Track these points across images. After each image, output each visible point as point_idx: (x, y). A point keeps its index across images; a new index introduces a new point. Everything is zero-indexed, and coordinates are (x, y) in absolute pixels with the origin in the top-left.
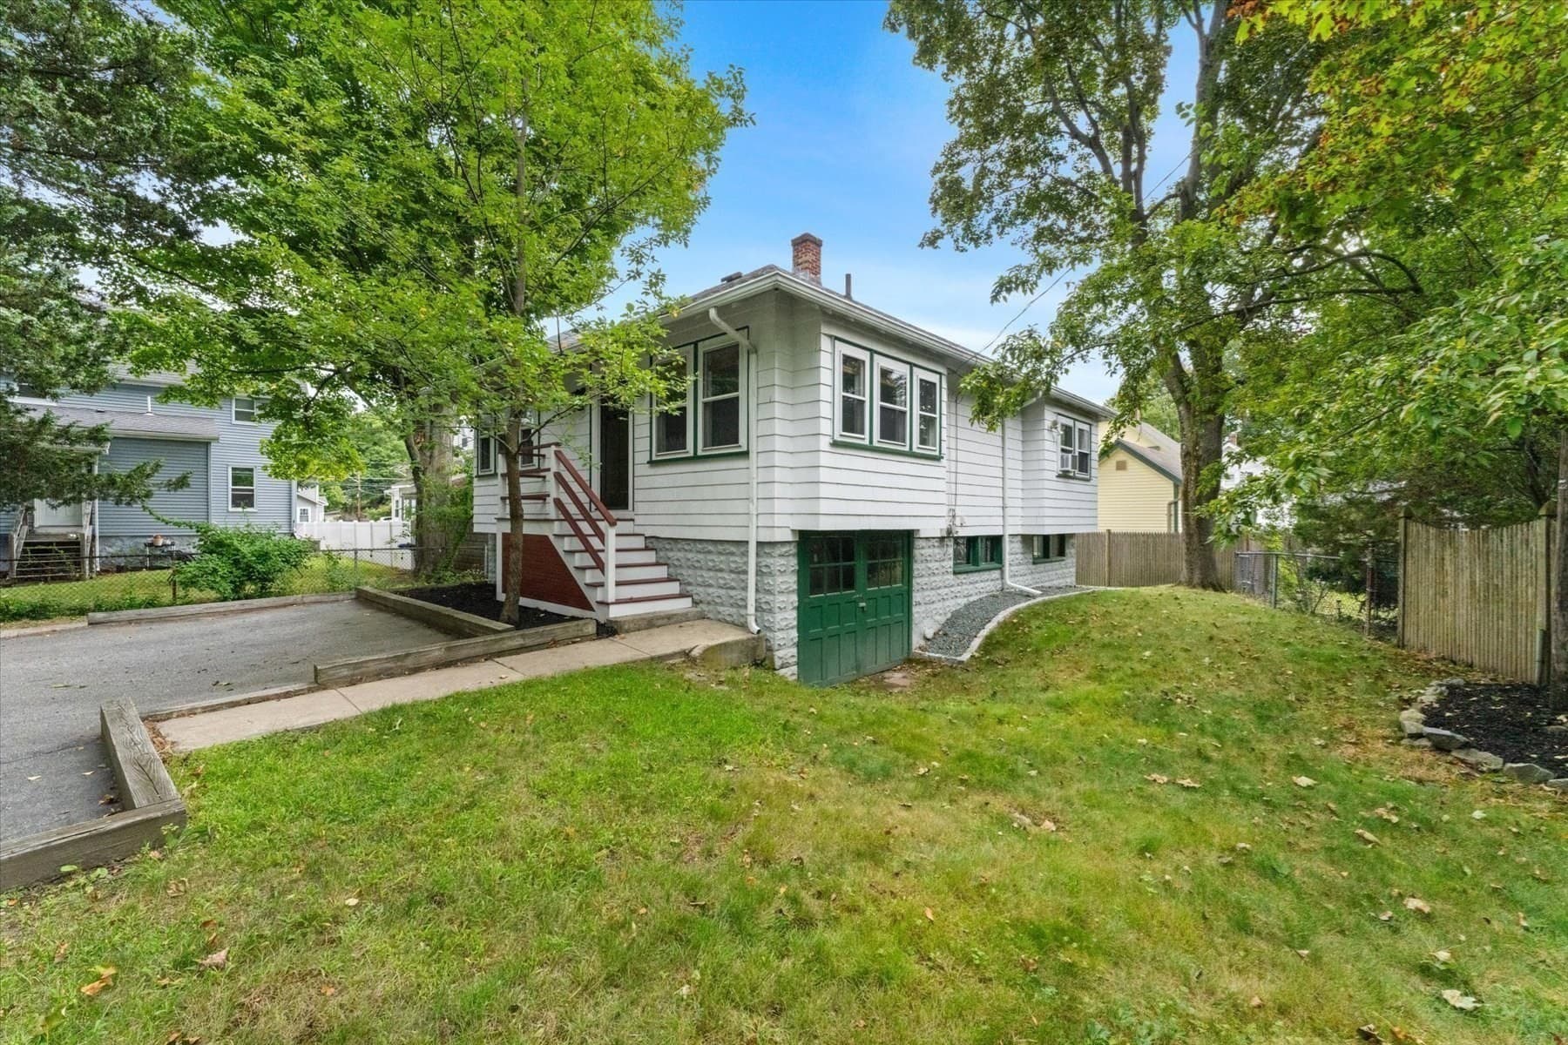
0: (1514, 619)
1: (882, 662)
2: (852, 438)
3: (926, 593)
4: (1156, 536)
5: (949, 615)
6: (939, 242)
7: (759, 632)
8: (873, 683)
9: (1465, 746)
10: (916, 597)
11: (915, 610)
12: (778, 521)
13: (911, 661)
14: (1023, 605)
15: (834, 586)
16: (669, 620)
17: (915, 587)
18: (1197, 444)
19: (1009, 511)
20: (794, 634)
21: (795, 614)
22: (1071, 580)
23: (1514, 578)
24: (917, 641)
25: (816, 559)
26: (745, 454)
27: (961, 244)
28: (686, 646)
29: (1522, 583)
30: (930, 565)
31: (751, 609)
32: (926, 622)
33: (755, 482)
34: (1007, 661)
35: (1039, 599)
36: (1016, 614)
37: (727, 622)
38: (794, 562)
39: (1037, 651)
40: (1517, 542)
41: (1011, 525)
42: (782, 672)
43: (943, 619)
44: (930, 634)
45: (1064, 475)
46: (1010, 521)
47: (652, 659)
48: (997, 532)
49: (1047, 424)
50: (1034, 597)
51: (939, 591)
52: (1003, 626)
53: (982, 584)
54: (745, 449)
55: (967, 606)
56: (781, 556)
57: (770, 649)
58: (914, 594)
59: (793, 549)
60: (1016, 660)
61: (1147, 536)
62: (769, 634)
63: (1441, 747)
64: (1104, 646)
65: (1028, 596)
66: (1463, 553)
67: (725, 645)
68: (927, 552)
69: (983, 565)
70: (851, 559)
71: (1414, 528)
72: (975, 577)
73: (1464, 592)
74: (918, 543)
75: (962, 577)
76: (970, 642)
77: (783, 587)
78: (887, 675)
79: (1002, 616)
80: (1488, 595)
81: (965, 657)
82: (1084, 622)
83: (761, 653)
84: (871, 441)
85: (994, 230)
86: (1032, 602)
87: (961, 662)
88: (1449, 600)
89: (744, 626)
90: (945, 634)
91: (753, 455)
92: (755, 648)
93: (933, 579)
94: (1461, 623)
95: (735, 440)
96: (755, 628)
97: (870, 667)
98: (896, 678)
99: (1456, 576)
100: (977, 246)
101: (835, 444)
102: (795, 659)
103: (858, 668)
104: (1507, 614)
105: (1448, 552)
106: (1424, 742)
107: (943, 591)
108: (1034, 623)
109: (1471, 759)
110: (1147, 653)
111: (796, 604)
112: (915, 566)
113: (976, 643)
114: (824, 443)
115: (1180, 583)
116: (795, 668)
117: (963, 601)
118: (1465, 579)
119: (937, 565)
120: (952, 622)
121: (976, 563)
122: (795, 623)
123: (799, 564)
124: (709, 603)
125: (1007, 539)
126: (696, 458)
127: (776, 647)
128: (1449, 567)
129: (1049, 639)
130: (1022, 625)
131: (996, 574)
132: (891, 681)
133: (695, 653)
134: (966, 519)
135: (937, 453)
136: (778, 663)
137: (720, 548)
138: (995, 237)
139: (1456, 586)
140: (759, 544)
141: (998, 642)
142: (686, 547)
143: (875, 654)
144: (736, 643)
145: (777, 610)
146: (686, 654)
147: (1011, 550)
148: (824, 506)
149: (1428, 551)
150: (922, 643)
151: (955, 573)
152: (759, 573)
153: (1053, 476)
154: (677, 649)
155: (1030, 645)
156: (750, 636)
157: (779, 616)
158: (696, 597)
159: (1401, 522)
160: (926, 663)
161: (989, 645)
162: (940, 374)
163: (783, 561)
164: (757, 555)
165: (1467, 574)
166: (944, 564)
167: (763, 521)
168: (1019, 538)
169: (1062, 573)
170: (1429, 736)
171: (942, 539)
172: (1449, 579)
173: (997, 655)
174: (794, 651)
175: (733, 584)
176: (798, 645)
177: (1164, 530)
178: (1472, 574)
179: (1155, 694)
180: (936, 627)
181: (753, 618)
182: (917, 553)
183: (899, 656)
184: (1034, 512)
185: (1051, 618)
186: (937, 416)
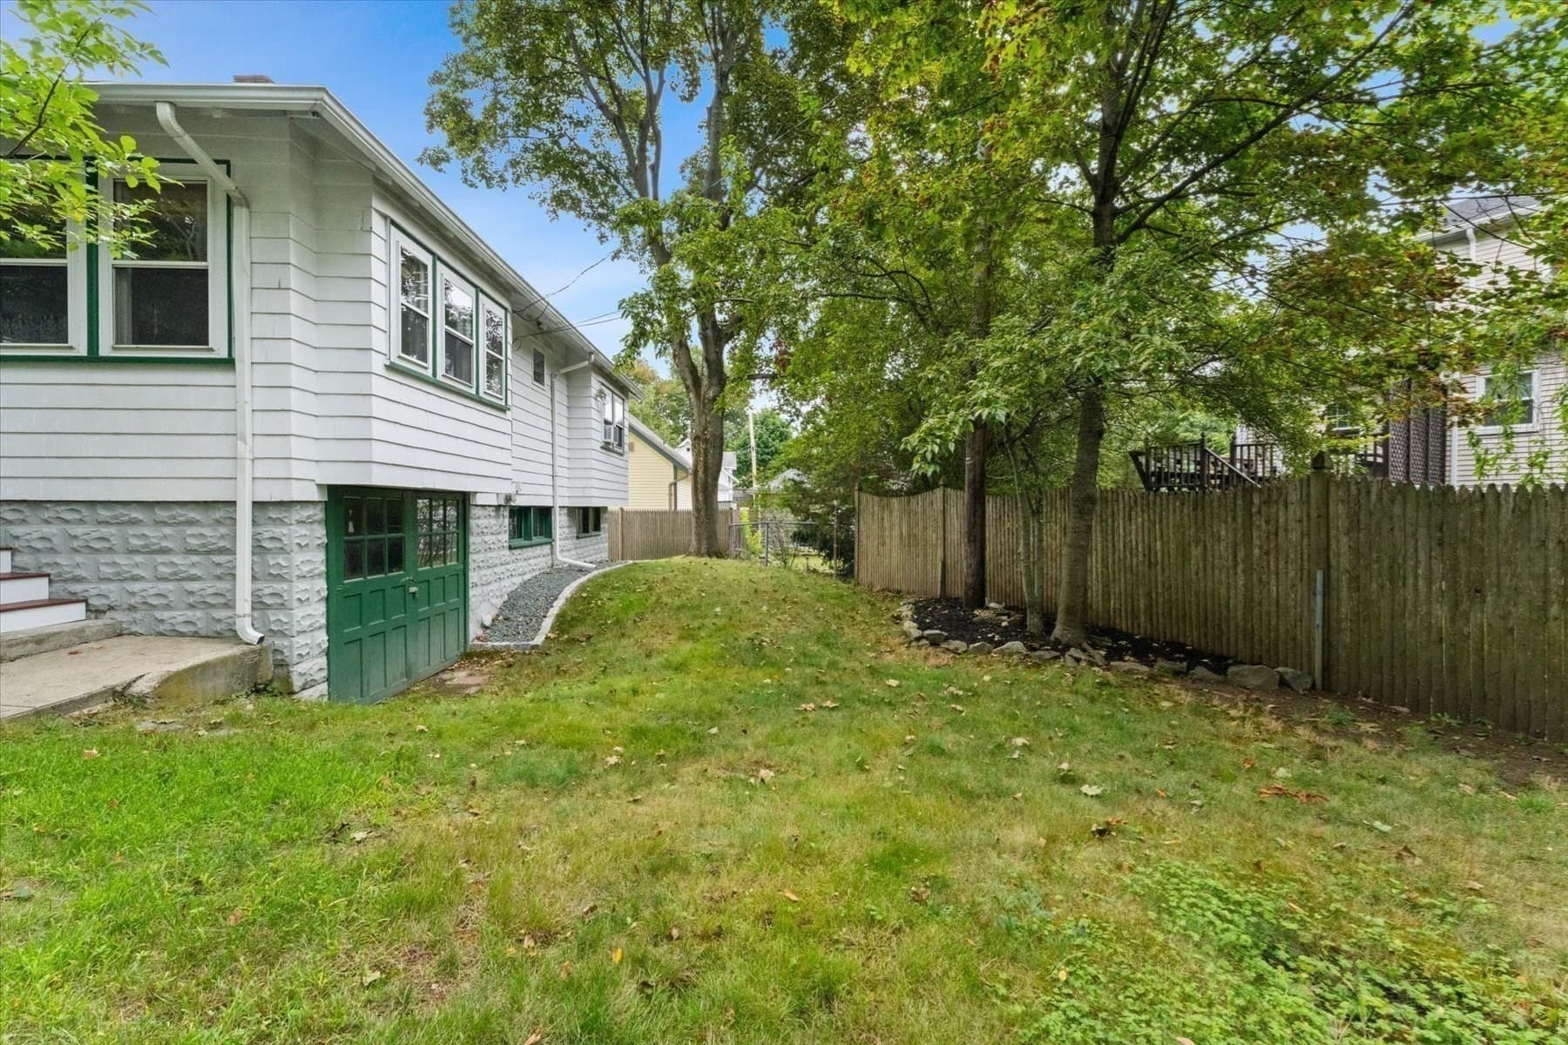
0: (925, 555)
1: (436, 663)
2: (411, 363)
3: (483, 572)
4: (662, 513)
5: (506, 598)
6: (443, 165)
7: (261, 639)
8: (432, 689)
9: (947, 639)
10: (473, 577)
11: (472, 592)
12: (297, 470)
13: (470, 656)
14: (584, 579)
15: (376, 566)
16: (41, 643)
17: (472, 566)
18: (706, 429)
19: (559, 482)
20: (322, 637)
21: (322, 608)
22: (605, 556)
23: (925, 528)
24: (474, 631)
25: (351, 529)
26: (228, 363)
27: (470, 177)
28: (116, 679)
29: (930, 531)
30: (486, 538)
31: (244, 605)
32: (483, 608)
33: (248, 408)
34: (589, 638)
35: (595, 573)
36: (582, 588)
37: (182, 635)
38: (320, 531)
39: (618, 622)
40: (927, 504)
41: (561, 496)
42: (306, 694)
43: (499, 602)
44: (488, 622)
45: (606, 447)
46: (560, 491)
47: (38, 713)
48: (547, 502)
49: (594, 392)
50: (588, 571)
51: (496, 570)
52: (572, 601)
53: (533, 561)
54: (224, 355)
55: (524, 585)
56: (300, 522)
57: (282, 665)
58: (471, 574)
59: (318, 513)
60: (599, 634)
61: (655, 513)
62: (279, 642)
63: (934, 643)
64: (679, 608)
65: (582, 571)
66: (895, 514)
67: (204, 668)
68: (483, 522)
69: (535, 540)
70: (398, 530)
71: (865, 497)
72: (529, 552)
73: (896, 542)
74: (474, 512)
75: (517, 552)
76: (539, 624)
77: (306, 568)
78: (446, 676)
79: (567, 592)
80: (911, 541)
81: (539, 640)
82: (650, 589)
83: (267, 671)
84: (434, 374)
85: (509, 175)
86: (589, 576)
87: (534, 647)
88: (887, 547)
89: (233, 636)
90: (507, 619)
91: (242, 365)
92: (255, 666)
93: (490, 555)
94: (894, 562)
95: (201, 338)
96: (253, 635)
97: (423, 670)
98: (460, 677)
99: (891, 530)
100: (489, 186)
101: (391, 368)
102: (325, 673)
103: (408, 674)
104: (921, 553)
105: (886, 514)
106: (924, 642)
107: (499, 569)
108: (605, 595)
109: (952, 647)
110: (718, 609)
111: (325, 594)
112: (472, 539)
113: (548, 623)
114: (378, 364)
115: (690, 554)
116: (325, 685)
117: (518, 580)
118: (896, 532)
119: (493, 538)
120: (512, 602)
121: (528, 538)
122: (323, 621)
123: (328, 535)
124: (132, 608)
125: (557, 510)
126: (93, 359)
127: (295, 660)
128: (886, 524)
129: (625, 610)
130: (592, 598)
131: (547, 549)
132: (455, 682)
133: (141, 687)
134: (522, 486)
135: (503, 403)
136: (297, 683)
137: (162, 514)
138: (510, 184)
139: (891, 537)
140: (258, 505)
141: (573, 619)
142: (68, 516)
143: (427, 652)
144: (223, 662)
145: (296, 604)
146: (120, 695)
147: (560, 521)
148: (379, 452)
149: (873, 514)
150: (480, 632)
151: (510, 548)
152: (258, 549)
153: (598, 446)
154: (95, 688)
155: (608, 617)
156: (245, 648)
157: (298, 613)
158: (94, 602)
159: (856, 493)
160: (491, 654)
161: (562, 623)
162: (506, 309)
163: (303, 530)
164: (254, 523)
165: (897, 527)
166: (500, 537)
167: (262, 469)
168: (565, 511)
169: (599, 546)
170: (926, 638)
171: (498, 507)
172: (887, 533)
173: (579, 631)
174: (323, 661)
175: (193, 571)
176: (328, 653)
177: (665, 507)
178: (901, 528)
179: (743, 642)
180: (494, 612)
181: (248, 621)
182: (473, 523)
183: (454, 652)
184: (582, 483)
185: (618, 588)
186: (503, 358)
